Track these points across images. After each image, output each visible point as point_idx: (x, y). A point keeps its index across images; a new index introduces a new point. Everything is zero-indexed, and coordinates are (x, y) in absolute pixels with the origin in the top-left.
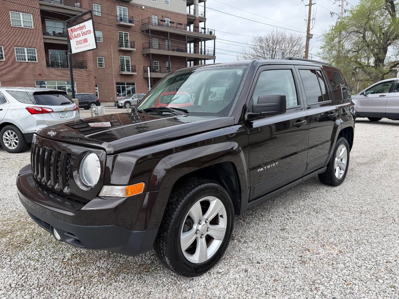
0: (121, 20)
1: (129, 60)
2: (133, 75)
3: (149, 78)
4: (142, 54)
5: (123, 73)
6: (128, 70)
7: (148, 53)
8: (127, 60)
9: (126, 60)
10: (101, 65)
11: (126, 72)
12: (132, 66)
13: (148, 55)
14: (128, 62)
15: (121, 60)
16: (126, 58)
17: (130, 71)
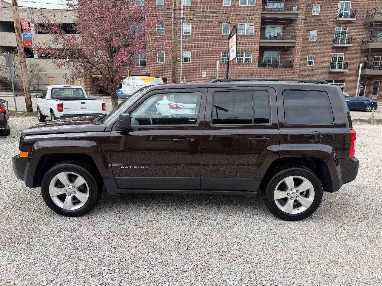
0: (341, 16)
1: (342, 57)
2: (344, 72)
3: (359, 75)
4: (360, 50)
5: (332, 71)
6: (340, 67)
7: (367, 48)
8: (341, 57)
9: (339, 57)
10: (310, 63)
11: (336, 70)
12: (345, 63)
13: (367, 50)
14: (341, 58)
15: (333, 57)
16: (338, 55)
17: (341, 68)
